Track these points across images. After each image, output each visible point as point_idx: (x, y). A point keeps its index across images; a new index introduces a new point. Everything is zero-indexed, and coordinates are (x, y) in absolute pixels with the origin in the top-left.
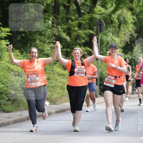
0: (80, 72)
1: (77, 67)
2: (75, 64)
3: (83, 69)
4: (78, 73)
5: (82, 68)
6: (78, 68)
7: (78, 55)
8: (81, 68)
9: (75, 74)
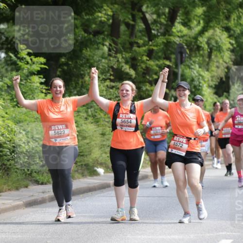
0: (126, 124)
1: (121, 116)
2: (118, 112)
3: (130, 120)
4: (122, 126)
5: (128, 118)
6: (121, 118)
8: (126, 118)
9: (119, 128)
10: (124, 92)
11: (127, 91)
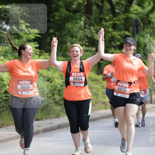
1: (73, 74)
2: (70, 71)
3: (80, 78)
4: (74, 83)
7: (77, 54)
9: (72, 84)
10: (75, 53)
11: (77, 52)
